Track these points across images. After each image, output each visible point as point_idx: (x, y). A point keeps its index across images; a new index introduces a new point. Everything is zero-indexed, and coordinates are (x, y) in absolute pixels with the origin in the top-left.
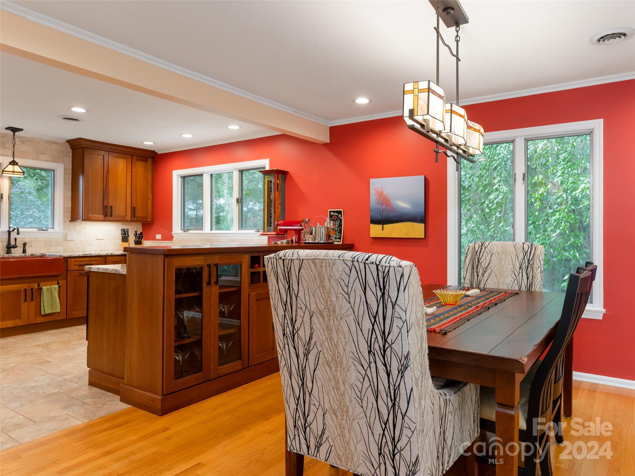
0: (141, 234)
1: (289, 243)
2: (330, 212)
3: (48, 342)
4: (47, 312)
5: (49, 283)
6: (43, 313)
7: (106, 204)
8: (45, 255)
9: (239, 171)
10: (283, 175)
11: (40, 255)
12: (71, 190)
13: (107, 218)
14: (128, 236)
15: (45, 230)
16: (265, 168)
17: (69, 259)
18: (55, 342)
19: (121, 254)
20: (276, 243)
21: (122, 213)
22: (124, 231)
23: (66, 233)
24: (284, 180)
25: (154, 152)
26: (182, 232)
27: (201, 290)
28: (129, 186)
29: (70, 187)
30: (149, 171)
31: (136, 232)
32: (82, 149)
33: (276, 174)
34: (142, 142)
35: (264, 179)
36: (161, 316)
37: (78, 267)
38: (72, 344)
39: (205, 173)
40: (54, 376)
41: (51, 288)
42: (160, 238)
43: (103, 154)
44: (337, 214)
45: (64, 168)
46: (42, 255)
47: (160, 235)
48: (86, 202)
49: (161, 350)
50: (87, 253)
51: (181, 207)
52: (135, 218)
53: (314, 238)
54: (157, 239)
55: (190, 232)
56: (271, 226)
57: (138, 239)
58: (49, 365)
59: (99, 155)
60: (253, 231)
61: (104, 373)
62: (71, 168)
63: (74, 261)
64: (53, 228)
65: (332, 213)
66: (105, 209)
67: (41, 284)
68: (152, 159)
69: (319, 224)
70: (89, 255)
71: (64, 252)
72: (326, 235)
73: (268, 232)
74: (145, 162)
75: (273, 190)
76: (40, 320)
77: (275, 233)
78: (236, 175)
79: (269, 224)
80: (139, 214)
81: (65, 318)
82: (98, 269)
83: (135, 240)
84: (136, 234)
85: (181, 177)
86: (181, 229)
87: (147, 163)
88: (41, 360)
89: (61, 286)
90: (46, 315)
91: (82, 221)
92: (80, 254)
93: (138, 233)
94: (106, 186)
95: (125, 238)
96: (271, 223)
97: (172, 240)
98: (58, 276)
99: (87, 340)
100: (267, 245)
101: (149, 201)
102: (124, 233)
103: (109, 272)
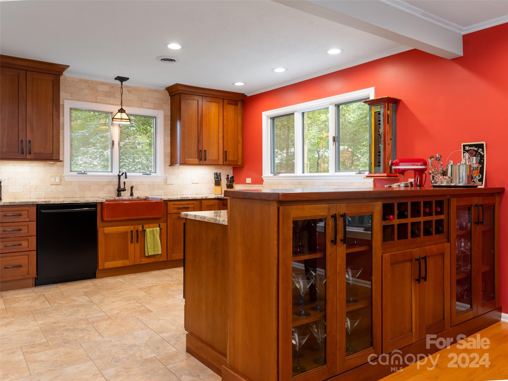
0: (232, 177)
1: (408, 186)
2: (464, 146)
3: (150, 285)
4: (150, 254)
5: (151, 225)
6: (147, 255)
7: (200, 149)
8: (149, 198)
9: (336, 105)
10: (394, 105)
11: (144, 198)
12: (170, 135)
13: (201, 162)
14: (221, 180)
15: (148, 175)
16: (369, 98)
17: (168, 203)
18: (156, 286)
19: (214, 198)
20: (390, 187)
21: (215, 158)
22: (217, 175)
23: (166, 177)
24: (396, 111)
25: (243, 95)
26: (272, 175)
27: (324, 250)
28: (221, 130)
29: (169, 132)
30: (239, 114)
31: (228, 175)
32: (179, 94)
33: (387, 103)
34: (233, 84)
35: (370, 110)
36: (275, 287)
37: (176, 211)
38: (171, 289)
39: (296, 111)
40: (152, 332)
41: (153, 231)
42: (250, 182)
43: (198, 99)
44: (475, 149)
45: (164, 115)
46: (146, 198)
47: (250, 179)
48: (183, 146)
49: (275, 333)
50: (184, 196)
51: (271, 150)
52: (227, 162)
53: (450, 180)
54: (247, 182)
55: (281, 175)
56: (379, 166)
57: (230, 182)
58: (149, 315)
59: (193, 100)
60: (353, 173)
61: (202, 341)
62: (170, 114)
63: (173, 205)
64: (155, 173)
65: (467, 148)
66: (200, 152)
67: (145, 226)
68: (241, 102)
69: (452, 161)
70: (186, 199)
71: (165, 195)
72: (468, 176)
73: (375, 173)
74: (236, 106)
75: (382, 122)
76: (144, 261)
77: (385, 175)
78: (332, 110)
79: (377, 164)
80: (230, 158)
81: (166, 259)
82: (194, 217)
83: (227, 184)
84: (228, 178)
85: (271, 118)
86: (271, 173)
87: (237, 106)
88: (142, 308)
89: (162, 229)
90: (149, 257)
91: (179, 165)
92: (178, 197)
93: (230, 177)
94: (200, 129)
95: (218, 183)
96: (379, 163)
97: (263, 184)
98: (159, 218)
99: (184, 297)
100: (372, 190)
101: (239, 144)
102: (217, 176)
103: (207, 221)
